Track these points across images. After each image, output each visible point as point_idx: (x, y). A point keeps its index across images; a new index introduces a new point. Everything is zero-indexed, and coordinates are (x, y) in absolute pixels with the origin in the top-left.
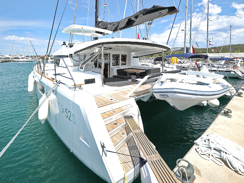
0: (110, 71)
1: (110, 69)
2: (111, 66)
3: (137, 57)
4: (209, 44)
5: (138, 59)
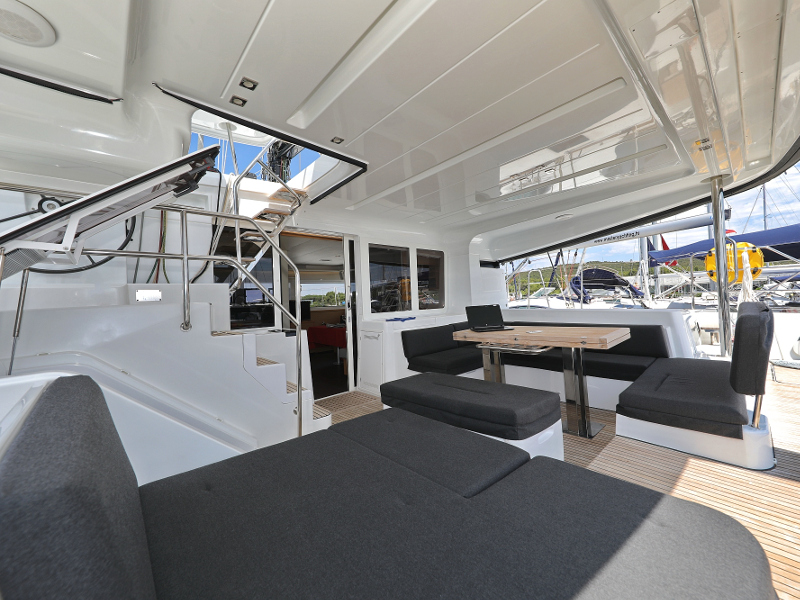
0: (360, 342)
1: (359, 333)
2: (368, 316)
3: (495, 264)
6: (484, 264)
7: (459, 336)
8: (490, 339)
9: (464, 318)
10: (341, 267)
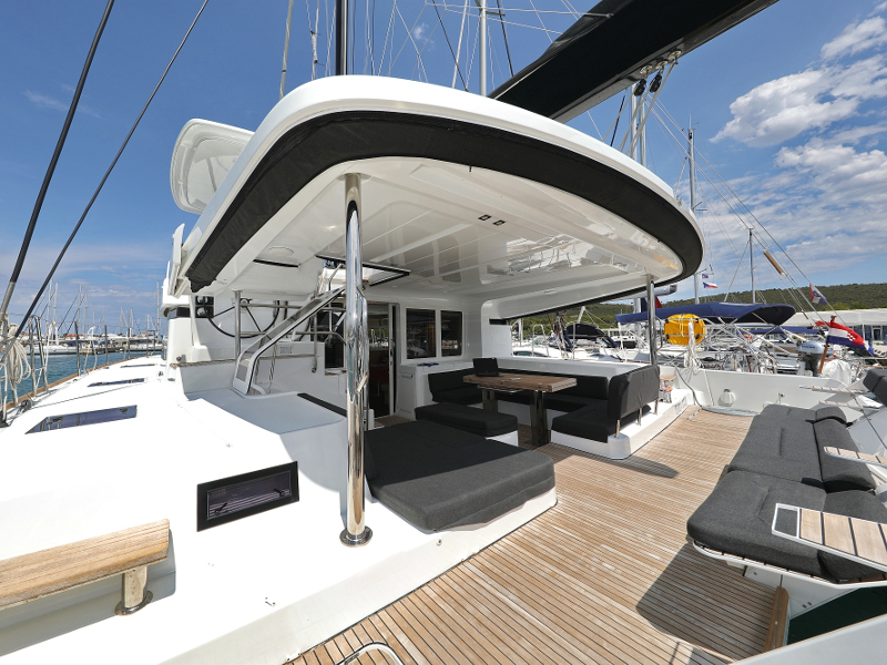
0: (398, 380)
1: (398, 374)
2: (404, 361)
3: (503, 322)
4: (701, 286)
5: (508, 328)
6: (493, 322)
7: (467, 379)
8: (488, 382)
9: (471, 365)
10: (387, 316)
